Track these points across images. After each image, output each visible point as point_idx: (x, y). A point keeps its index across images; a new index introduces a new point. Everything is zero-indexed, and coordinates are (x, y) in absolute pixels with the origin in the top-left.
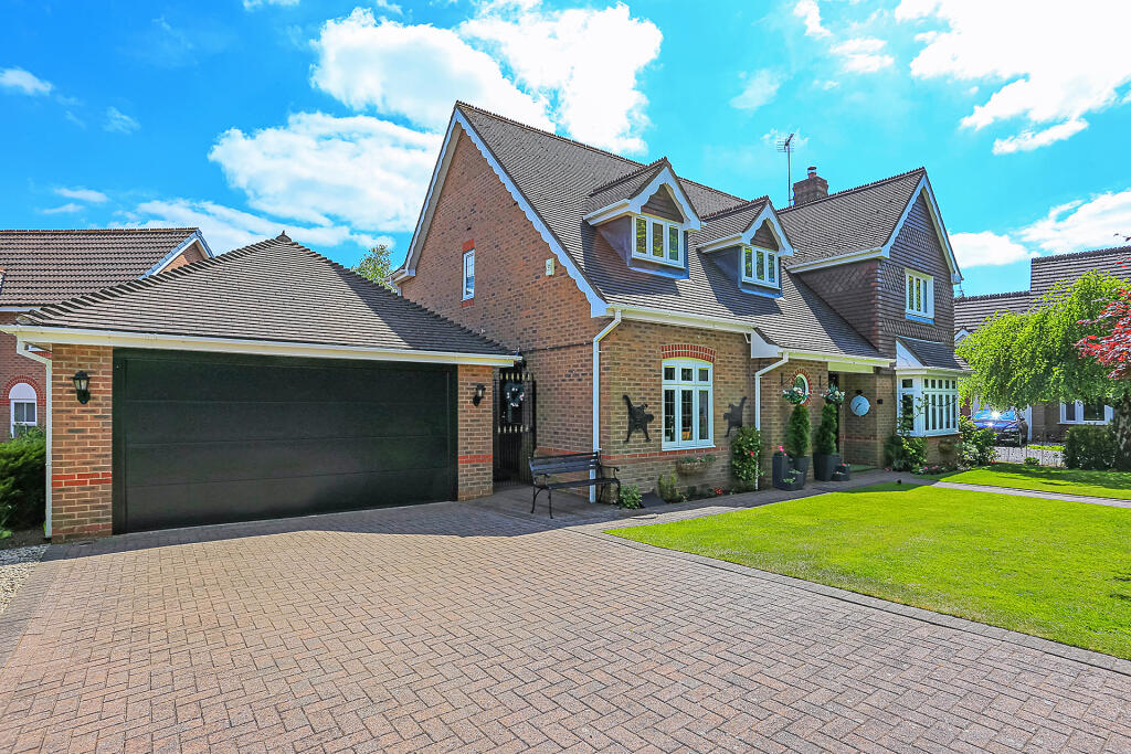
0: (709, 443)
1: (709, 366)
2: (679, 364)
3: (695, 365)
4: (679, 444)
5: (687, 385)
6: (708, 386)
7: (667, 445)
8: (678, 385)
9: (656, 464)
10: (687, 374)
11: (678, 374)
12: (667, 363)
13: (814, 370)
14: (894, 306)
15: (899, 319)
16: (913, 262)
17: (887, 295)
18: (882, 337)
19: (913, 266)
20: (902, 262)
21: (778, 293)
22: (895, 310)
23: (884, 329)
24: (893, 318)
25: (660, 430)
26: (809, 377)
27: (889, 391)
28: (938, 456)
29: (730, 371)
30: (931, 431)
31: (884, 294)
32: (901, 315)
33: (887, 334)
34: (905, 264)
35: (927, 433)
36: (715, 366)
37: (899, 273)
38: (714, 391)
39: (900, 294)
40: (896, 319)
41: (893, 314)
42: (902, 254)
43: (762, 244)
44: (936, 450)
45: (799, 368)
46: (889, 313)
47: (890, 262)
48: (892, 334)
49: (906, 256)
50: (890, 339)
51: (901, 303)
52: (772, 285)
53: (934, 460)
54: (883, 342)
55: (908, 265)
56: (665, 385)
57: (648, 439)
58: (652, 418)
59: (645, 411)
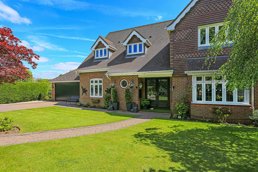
0: (102, 97)
1: (102, 79)
2: (94, 80)
3: (98, 80)
4: (94, 96)
5: (96, 84)
6: (102, 84)
7: (91, 96)
8: (94, 84)
9: (88, 100)
10: (96, 82)
11: (94, 82)
12: (91, 80)
13: (130, 78)
14: (186, 46)
15: (191, 51)
16: (207, 21)
17: (178, 44)
18: (173, 62)
19: (208, 23)
20: (193, 25)
21: (143, 54)
22: (187, 48)
23: (175, 58)
24: (185, 52)
25: (89, 93)
26: (127, 80)
27: (184, 83)
28: (209, 114)
29: (107, 80)
30: (204, 101)
31: (175, 44)
32: (193, 49)
33: (178, 60)
34: (197, 25)
35: (199, 102)
36: (103, 79)
37: (191, 31)
38: (103, 85)
39: (192, 40)
40: (188, 52)
41: (184, 50)
42: (194, 22)
43: (136, 42)
44: (208, 111)
45: (122, 78)
46: (180, 51)
47: (180, 29)
48: (184, 59)
49: (199, 21)
50: (181, 61)
51: (193, 44)
52: (141, 53)
53: (205, 115)
54: (174, 63)
55: (202, 24)
56: (91, 84)
57: (86, 95)
58: (87, 91)
59: (86, 89)
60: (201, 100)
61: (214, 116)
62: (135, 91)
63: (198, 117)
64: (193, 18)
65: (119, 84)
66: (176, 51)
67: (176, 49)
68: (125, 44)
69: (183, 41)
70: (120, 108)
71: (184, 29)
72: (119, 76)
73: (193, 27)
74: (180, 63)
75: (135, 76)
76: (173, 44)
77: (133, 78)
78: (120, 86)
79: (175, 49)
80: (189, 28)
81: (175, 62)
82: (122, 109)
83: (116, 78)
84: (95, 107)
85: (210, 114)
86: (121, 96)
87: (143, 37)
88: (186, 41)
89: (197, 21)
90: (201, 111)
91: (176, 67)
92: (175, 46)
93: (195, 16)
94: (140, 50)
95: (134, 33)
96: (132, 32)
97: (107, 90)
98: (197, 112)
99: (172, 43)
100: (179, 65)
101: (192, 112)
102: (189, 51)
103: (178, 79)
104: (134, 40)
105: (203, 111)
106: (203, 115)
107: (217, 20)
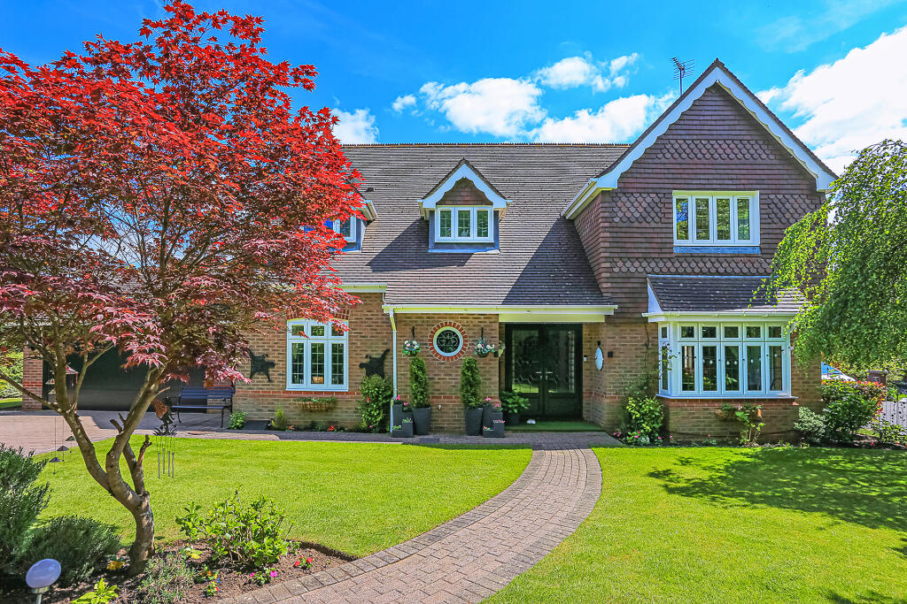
0: (344, 388)
2: (308, 323)
4: (307, 386)
5: (318, 340)
6: (344, 340)
7: (290, 386)
8: (308, 340)
9: (278, 400)
10: (317, 331)
11: (307, 331)
12: (292, 323)
13: (472, 322)
14: (643, 240)
15: (656, 256)
16: (694, 182)
17: (623, 230)
18: (611, 280)
19: (695, 187)
20: (662, 186)
21: (492, 245)
22: (648, 245)
23: (616, 270)
24: (641, 255)
25: (284, 374)
26: (462, 329)
27: (638, 342)
28: (713, 425)
29: (370, 326)
30: (699, 392)
31: (616, 230)
32: (663, 251)
33: (624, 275)
34: (671, 186)
35: (688, 394)
36: (350, 322)
37: (656, 200)
38: (351, 344)
39: (660, 225)
40: (648, 256)
41: (639, 250)
42: (662, 176)
43: (466, 203)
44: (709, 418)
45: (443, 321)
46: (630, 250)
47: (630, 191)
48: (640, 275)
49: (675, 176)
50: (632, 280)
51: (663, 235)
52: (482, 240)
53: (704, 429)
54: (614, 285)
55: (682, 186)
56: (292, 339)
57: (270, 381)
58: (272, 364)
59: (266, 359)
60: (692, 388)
61: (725, 429)
62: (488, 367)
63: (687, 434)
64: (662, 166)
65: (430, 340)
66: (619, 250)
67: (620, 245)
68: (430, 203)
69: (636, 224)
70: (434, 425)
71: (639, 190)
72: (429, 316)
73: (663, 191)
74: (630, 285)
75: (490, 318)
76: (611, 230)
77: (482, 325)
78: (431, 349)
79: (615, 245)
80: (651, 191)
81: (615, 280)
82: (443, 428)
83: (416, 322)
84: (312, 427)
85: (716, 426)
86: (438, 383)
87: (497, 192)
88: (644, 224)
89: (671, 176)
90: (693, 418)
91: (620, 295)
92: (615, 235)
93: (664, 160)
94: (482, 232)
95: (464, 172)
96: (457, 167)
97: (365, 361)
98: (686, 421)
99: (607, 224)
100: (627, 290)
101: (673, 424)
102: (653, 255)
103: (622, 330)
104: (462, 194)
105: (698, 418)
106: (699, 429)
107: (715, 182)
